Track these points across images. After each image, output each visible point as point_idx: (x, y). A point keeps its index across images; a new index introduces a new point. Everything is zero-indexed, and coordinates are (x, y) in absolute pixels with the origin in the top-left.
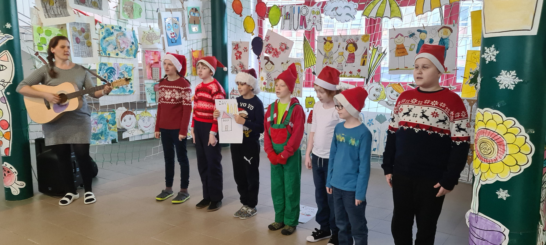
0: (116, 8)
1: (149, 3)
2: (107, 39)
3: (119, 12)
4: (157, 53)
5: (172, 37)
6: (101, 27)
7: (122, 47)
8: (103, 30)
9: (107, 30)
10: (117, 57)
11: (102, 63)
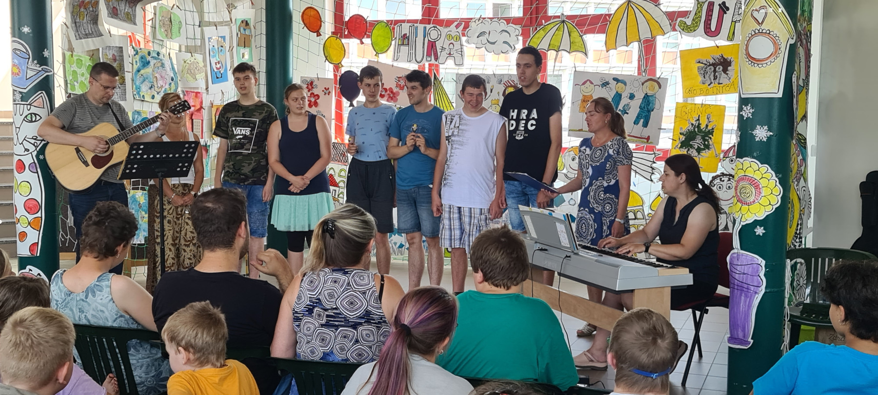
0: (151, 21)
1: (189, 12)
2: (142, 72)
3: (155, 28)
4: (198, 94)
5: (217, 68)
6: (135, 53)
7: (159, 86)
8: (138, 57)
9: (142, 58)
10: (151, 100)
11: (136, 111)
